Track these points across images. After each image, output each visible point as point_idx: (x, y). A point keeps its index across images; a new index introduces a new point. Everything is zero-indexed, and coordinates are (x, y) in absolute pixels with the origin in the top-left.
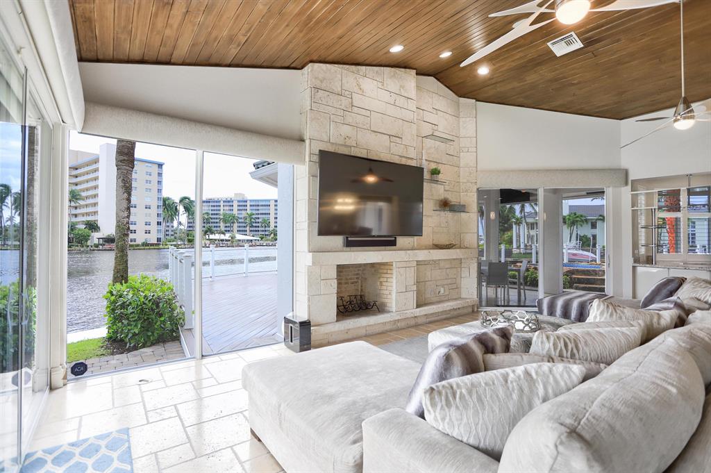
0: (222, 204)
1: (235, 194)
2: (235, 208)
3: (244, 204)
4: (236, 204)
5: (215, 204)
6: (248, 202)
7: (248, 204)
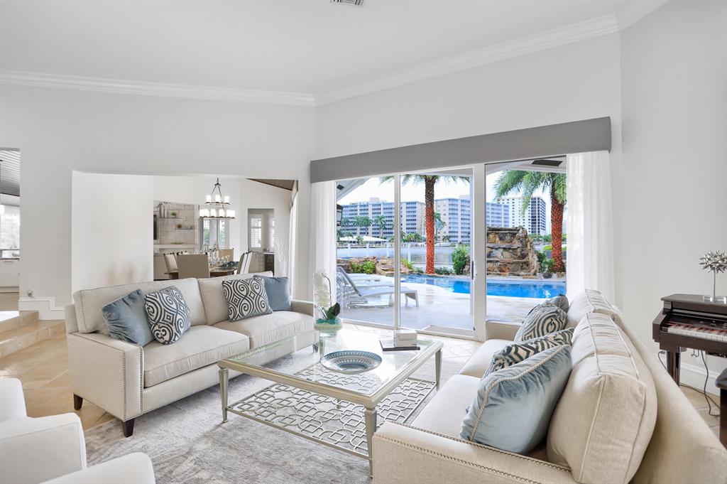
0: (358, 208)
1: (371, 198)
2: (370, 212)
3: (378, 207)
4: (370, 208)
5: (353, 208)
6: (382, 205)
7: (382, 207)
